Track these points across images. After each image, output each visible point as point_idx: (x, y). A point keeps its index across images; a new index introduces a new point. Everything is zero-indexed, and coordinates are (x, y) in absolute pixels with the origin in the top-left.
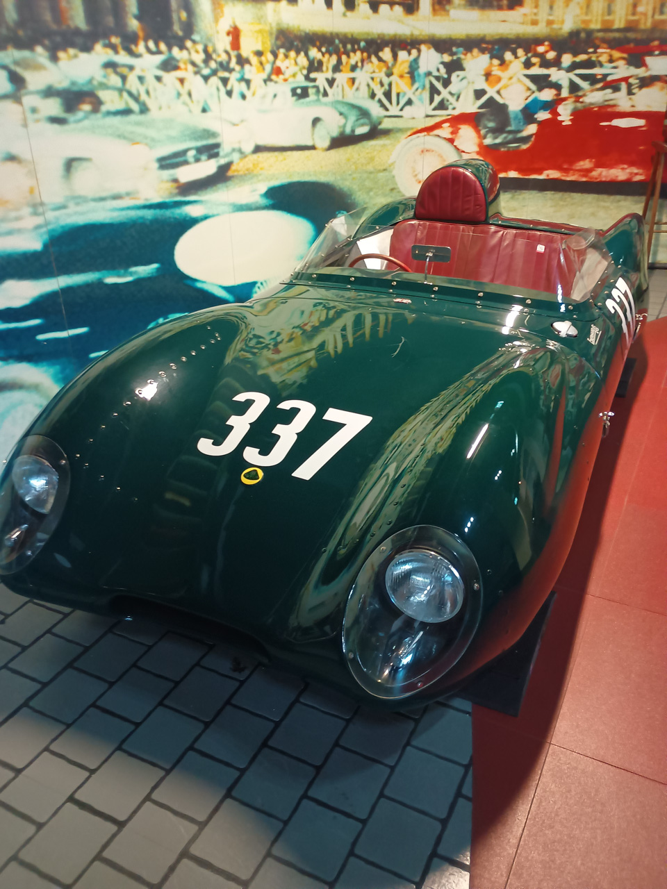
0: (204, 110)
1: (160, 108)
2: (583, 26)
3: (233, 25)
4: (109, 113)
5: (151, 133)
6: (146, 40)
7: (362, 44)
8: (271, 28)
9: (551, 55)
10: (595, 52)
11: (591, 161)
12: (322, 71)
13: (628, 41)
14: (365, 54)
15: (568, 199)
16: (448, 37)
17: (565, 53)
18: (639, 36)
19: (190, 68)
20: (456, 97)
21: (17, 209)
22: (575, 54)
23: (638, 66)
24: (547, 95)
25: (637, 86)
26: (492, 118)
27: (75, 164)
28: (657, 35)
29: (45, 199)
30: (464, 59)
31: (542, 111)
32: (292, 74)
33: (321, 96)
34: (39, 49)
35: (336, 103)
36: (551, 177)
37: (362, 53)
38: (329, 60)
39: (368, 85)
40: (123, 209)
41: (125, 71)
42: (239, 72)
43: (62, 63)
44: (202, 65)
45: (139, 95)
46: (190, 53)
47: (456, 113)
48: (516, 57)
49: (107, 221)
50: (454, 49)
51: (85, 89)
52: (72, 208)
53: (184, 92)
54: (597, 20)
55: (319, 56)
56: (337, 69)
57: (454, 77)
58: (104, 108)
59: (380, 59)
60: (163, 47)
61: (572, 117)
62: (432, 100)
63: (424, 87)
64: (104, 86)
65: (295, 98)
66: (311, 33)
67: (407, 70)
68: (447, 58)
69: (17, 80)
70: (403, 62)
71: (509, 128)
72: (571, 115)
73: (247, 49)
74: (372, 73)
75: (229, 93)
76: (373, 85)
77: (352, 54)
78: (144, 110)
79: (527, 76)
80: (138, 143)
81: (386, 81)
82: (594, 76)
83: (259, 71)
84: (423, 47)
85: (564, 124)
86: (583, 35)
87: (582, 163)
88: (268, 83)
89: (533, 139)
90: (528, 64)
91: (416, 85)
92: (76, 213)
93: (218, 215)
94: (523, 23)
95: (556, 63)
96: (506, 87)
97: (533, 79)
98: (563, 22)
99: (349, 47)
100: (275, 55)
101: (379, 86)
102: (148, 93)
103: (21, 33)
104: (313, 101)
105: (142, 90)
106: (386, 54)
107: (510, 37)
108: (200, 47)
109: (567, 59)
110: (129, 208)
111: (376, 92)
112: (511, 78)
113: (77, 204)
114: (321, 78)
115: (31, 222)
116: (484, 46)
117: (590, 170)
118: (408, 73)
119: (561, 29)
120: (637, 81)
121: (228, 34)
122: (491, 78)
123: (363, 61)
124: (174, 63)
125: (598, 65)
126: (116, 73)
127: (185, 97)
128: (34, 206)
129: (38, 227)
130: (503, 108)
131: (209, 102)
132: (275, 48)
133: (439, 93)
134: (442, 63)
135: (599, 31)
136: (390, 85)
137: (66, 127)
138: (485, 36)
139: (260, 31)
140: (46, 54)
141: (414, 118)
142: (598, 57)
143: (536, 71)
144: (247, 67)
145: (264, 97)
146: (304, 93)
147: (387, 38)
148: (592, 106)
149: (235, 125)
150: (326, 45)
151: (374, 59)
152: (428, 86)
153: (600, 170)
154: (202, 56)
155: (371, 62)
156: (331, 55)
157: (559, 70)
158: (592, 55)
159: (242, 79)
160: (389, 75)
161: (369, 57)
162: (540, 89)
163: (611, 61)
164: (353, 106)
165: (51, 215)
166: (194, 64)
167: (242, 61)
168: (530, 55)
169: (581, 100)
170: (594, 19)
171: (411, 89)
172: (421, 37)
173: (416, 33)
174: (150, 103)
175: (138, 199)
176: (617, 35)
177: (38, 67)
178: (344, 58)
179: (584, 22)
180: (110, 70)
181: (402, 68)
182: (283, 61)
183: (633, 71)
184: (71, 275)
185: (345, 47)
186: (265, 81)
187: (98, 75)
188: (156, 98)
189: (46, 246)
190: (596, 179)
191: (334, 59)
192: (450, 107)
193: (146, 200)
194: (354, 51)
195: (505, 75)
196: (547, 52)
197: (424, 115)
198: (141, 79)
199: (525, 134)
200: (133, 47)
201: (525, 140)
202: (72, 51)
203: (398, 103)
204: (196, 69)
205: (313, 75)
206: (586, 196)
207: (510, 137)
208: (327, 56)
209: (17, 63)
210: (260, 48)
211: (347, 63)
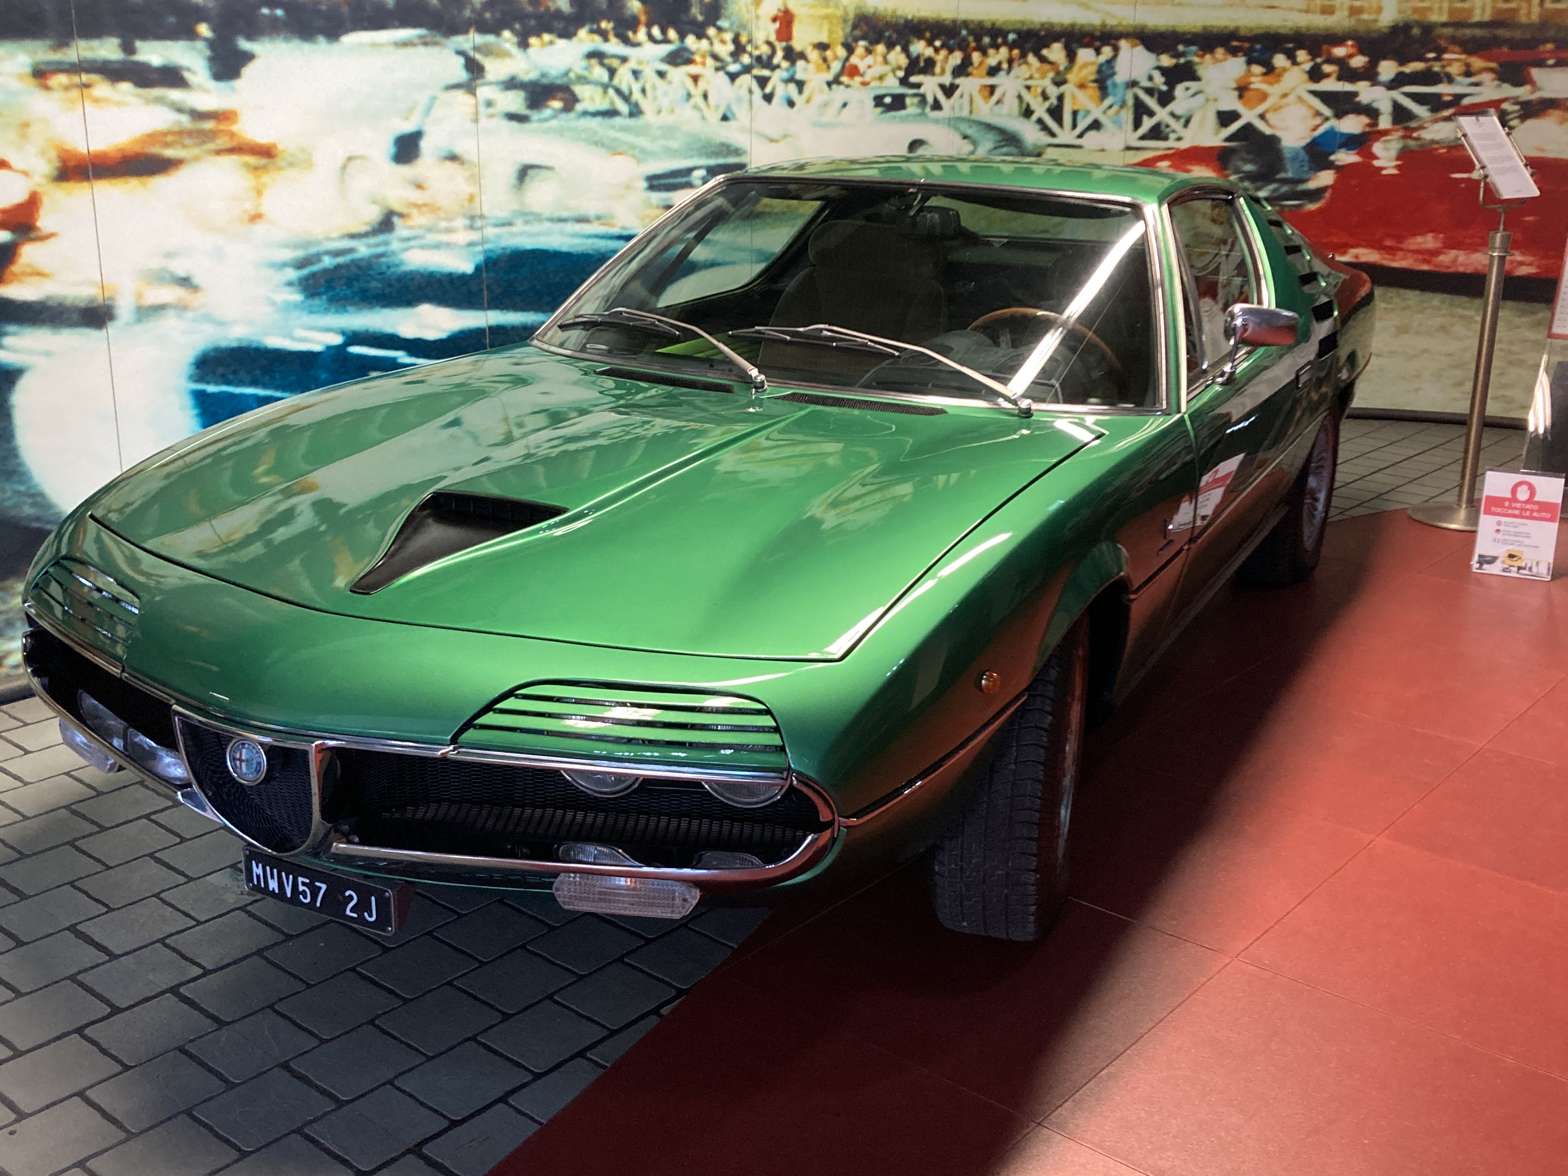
0: (725, 118)
1: (659, 112)
2: (1416, 17)
3: (782, 8)
4: (585, 113)
5: (642, 142)
6: (649, 26)
7: (1011, 37)
8: (846, 13)
9: (1359, 61)
10: (1438, 59)
11: (1435, 238)
12: (933, 74)
13: (1497, 42)
14: (1016, 52)
15: (1396, 300)
16: (1171, 29)
17: (1385, 58)
18: (1517, 34)
19: (710, 62)
20: (1182, 121)
21: (450, 219)
22: (1402, 61)
23: (1518, 83)
24: (1352, 125)
25: (1516, 115)
26: (1251, 157)
27: (531, 172)
28: (1552, 33)
29: (486, 211)
30: (1198, 64)
31: (1343, 150)
32: (878, 75)
33: (928, 109)
34: (507, 34)
35: (954, 122)
36: (1363, 259)
37: (1011, 50)
38: (946, 59)
39: (1020, 97)
40: (589, 236)
41: (615, 63)
42: (787, 70)
43: (530, 50)
44: (729, 59)
45: (631, 93)
46: (711, 44)
47: (1183, 145)
48: (1295, 63)
49: (565, 249)
50: (1181, 48)
51: (558, 82)
52: (519, 226)
53: (697, 92)
54: (1440, 8)
55: (929, 52)
56: (961, 70)
57: (1179, 90)
58: (579, 107)
59: (1043, 60)
60: (672, 34)
61: (1399, 163)
62: (1137, 124)
63: (1123, 105)
64: (582, 80)
65: (879, 110)
66: (916, 20)
67: (1093, 77)
68: (1166, 61)
69: (474, 68)
70: (1085, 65)
71: (1282, 175)
72: (1398, 159)
73: (801, 39)
74: (1027, 79)
75: (768, 98)
76: (1028, 97)
77: (991, 51)
78: (636, 112)
79: (1315, 93)
80: (620, 154)
81: (1053, 92)
82: (1438, 96)
83: (819, 70)
84: (1123, 44)
85: (1384, 172)
86: (1416, 31)
87: (1419, 239)
88: (834, 87)
89: (1327, 195)
90: (1315, 75)
91: (1108, 102)
92: (522, 234)
93: (733, 263)
94: (1307, 11)
95: (1369, 74)
96: (1276, 109)
97: (1326, 97)
98: (1379, 10)
99: (987, 40)
100: (850, 49)
101: (1040, 99)
102: (643, 91)
103: (488, 15)
104: (915, 116)
105: (636, 87)
106: (1056, 52)
107: (1282, 31)
108: (728, 36)
109: (1387, 69)
110: (597, 236)
111: (1033, 106)
112: (1285, 95)
113: (527, 222)
114: (930, 85)
115: (463, 237)
116: (1235, 43)
117: (1435, 253)
118: (1095, 81)
119: (1376, 21)
120: (1517, 107)
121: (774, 20)
122: (1247, 94)
123: (1010, 61)
124: (686, 55)
125: (1445, 79)
126: (602, 64)
127: (698, 100)
128: (472, 218)
129: (471, 244)
130: (1272, 142)
131: (734, 108)
132: (850, 40)
133: (1151, 114)
134: (1159, 68)
135: (1444, 25)
136: (1061, 98)
137: (526, 126)
138: (1237, 29)
139: (827, 17)
140: (515, 39)
141: (1103, 150)
142: (1443, 67)
143: (1330, 85)
144: (800, 64)
145: (826, 105)
146: (898, 103)
147: (1058, 29)
148: (1435, 146)
149: (772, 141)
150: (943, 37)
151: (1031, 58)
152: (1130, 102)
153: (1453, 253)
154: (731, 47)
155: (1026, 63)
156: (951, 51)
157: (1373, 85)
158: (1431, 63)
159: (791, 80)
160: (1059, 82)
161: (1023, 56)
162: (1339, 115)
163: (1468, 74)
164: (990, 127)
165: (490, 232)
166: (715, 57)
167: (792, 56)
168: (1319, 60)
169: (1415, 135)
170: (1436, 6)
171: (1098, 106)
172: (1120, 29)
173: (1111, 22)
174: (645, 104)
175: (613, 226)
176: (1478, 32)
177: (503, 54)
178: (976, 56)
179: (1416, 10)
180: (594, 61)
181: (1085, 72)
182: (862, 58)
183: (1508, 90)
184: (505, 311)
185: (978, 39)
186: (829, 84)
187: (579, 66)
188: (655, 98)
189: (478, 269)
190: (1448, 267)
191: (957, 58)
192: (1172, 136)
193: (624, 228)
194: (997, 47)
195: (1274, 91)
196: (1351, 56)
197: (1122, 146)
198: (636, 74)
199: (1312, 185)
200: (630, 34)
201: (1315, 195)
202: (547, 37)
203: (1074, 126)
204: (718, 64)
205: (914, 79)
206: (1428, 295)
207: (1285, 189)
208: (943, 53)
209: (476, 49)
210: (824, 39)
211: (981, 64)
